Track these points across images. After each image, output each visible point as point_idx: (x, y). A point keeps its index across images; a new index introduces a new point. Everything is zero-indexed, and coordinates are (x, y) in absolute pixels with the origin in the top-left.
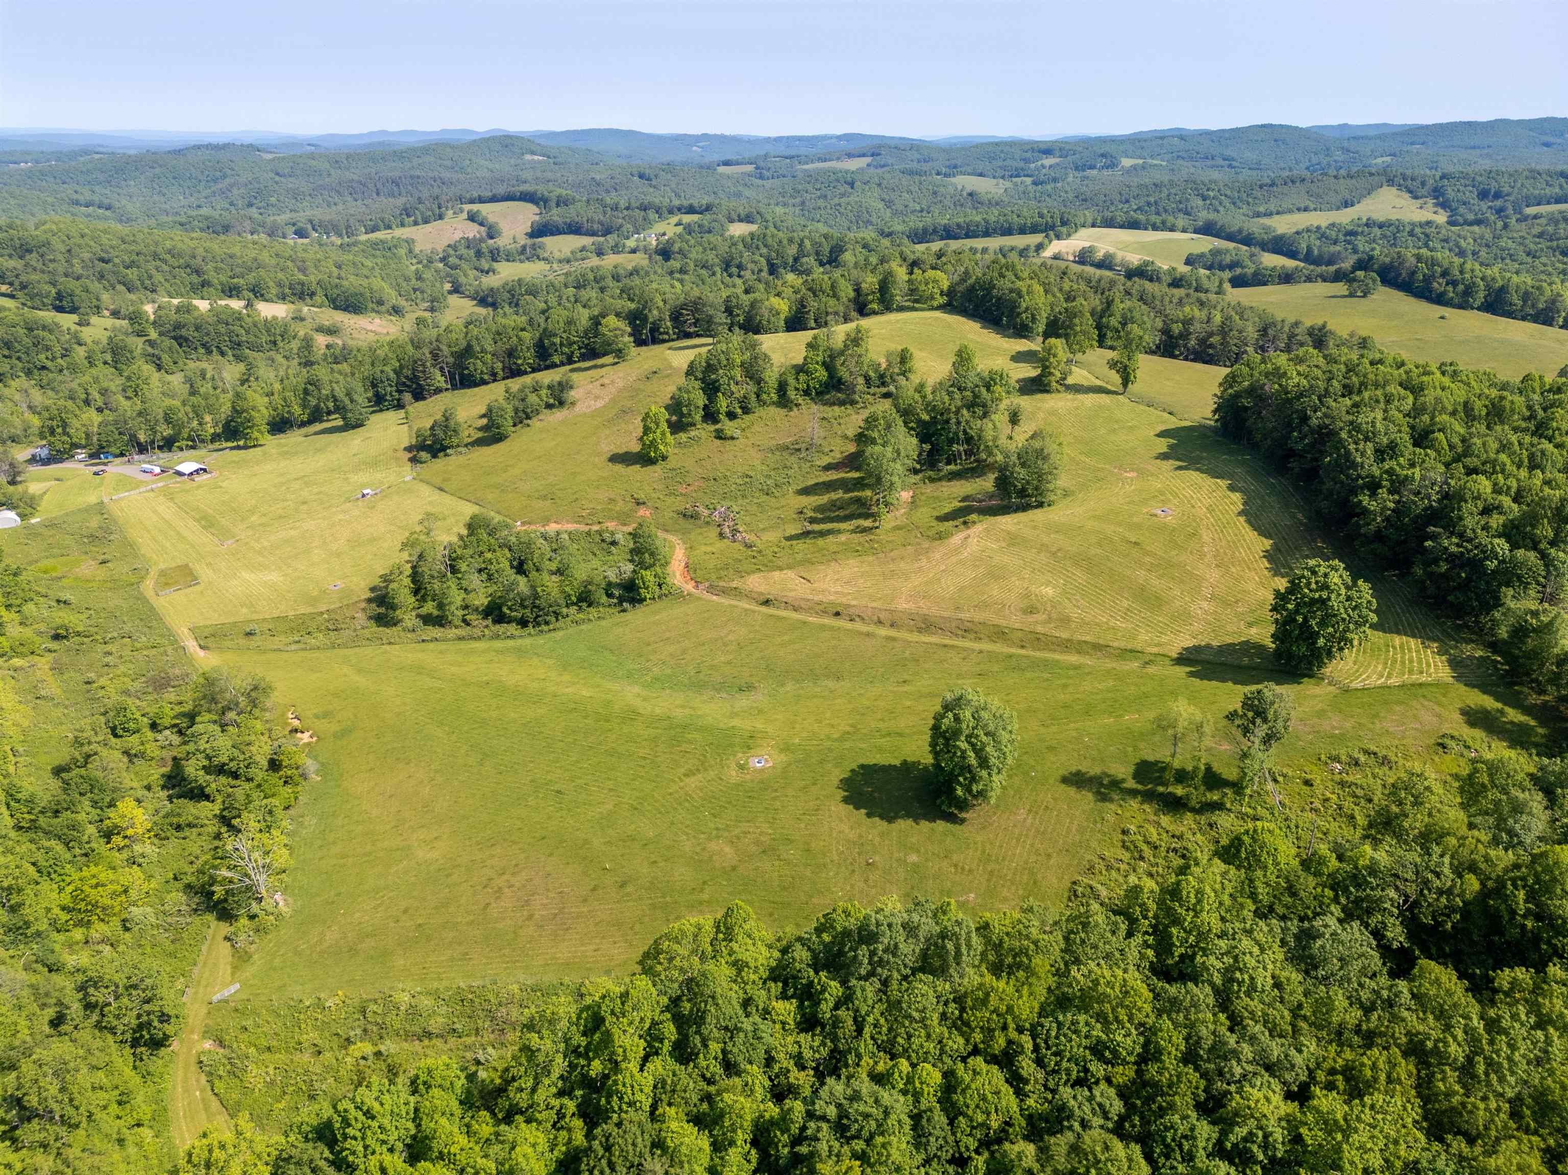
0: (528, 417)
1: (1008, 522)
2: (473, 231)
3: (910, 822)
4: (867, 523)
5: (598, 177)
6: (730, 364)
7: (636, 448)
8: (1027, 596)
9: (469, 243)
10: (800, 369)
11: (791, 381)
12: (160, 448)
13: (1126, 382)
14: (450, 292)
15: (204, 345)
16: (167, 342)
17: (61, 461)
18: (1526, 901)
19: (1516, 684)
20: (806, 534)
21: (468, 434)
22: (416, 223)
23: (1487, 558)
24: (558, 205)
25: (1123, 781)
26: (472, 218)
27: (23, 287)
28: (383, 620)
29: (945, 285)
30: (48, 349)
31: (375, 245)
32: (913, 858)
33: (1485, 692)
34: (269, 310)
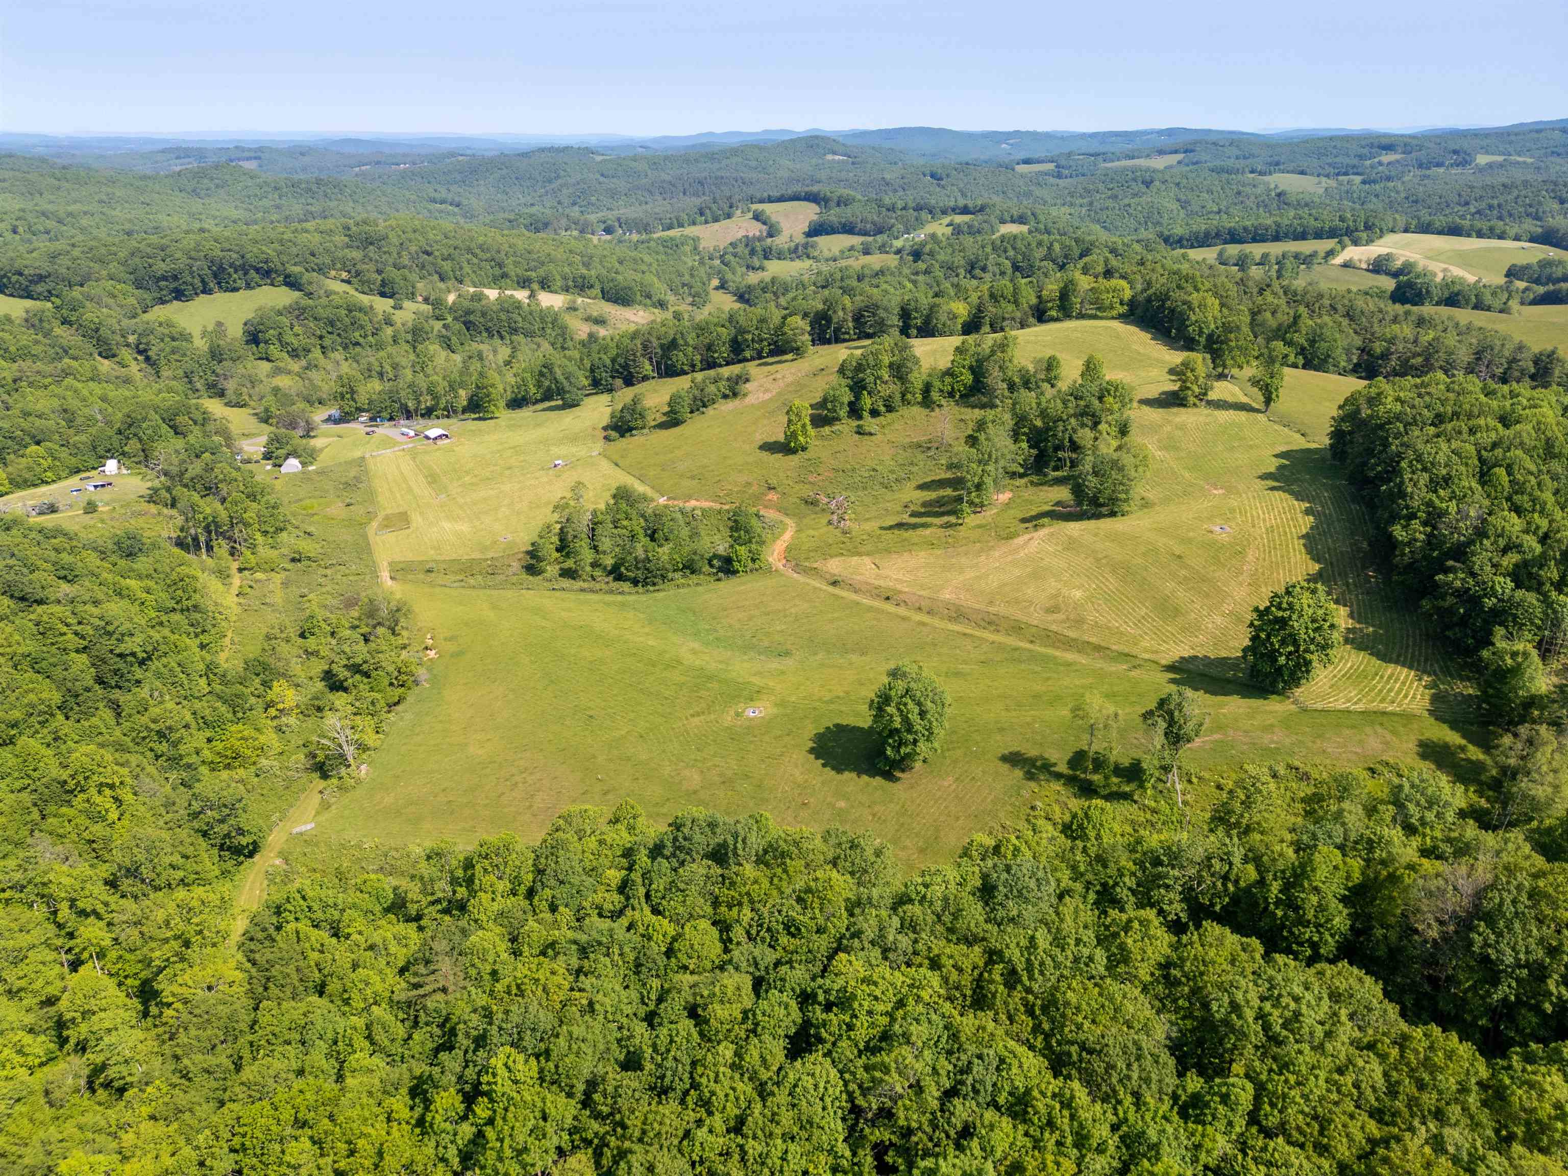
0: (705, 406)
1: (1074, 528)
2: (756, 229)
3: (853, 775)
4: (953, 519)
5: (888, 176)
6: (878, 365)
7: (781, 438)
8: (1056, 596)
9: (748, 242)
10: (949, 373)
11: (937, 384)
12: (422, 416)
13: (1268, 401)
14: (717, 288)
15: (487, 330)
16: (458, 326)
17: (348, 422)
18: (1280, 891)
19: (1494, 724)
20: (900, 526)
21: (653, 417)
22: (706, 222)
23: (1485, 595)
24: (838, 205)
25: (1055, 765)
26: (757, 217)
27: (358, 274)
28: (531, 570)
29: (1128, 294)
30: (362, 327)
31: (664, 242)
32: (842, 804)
33: (1452, 728)
34: (551, 301)
